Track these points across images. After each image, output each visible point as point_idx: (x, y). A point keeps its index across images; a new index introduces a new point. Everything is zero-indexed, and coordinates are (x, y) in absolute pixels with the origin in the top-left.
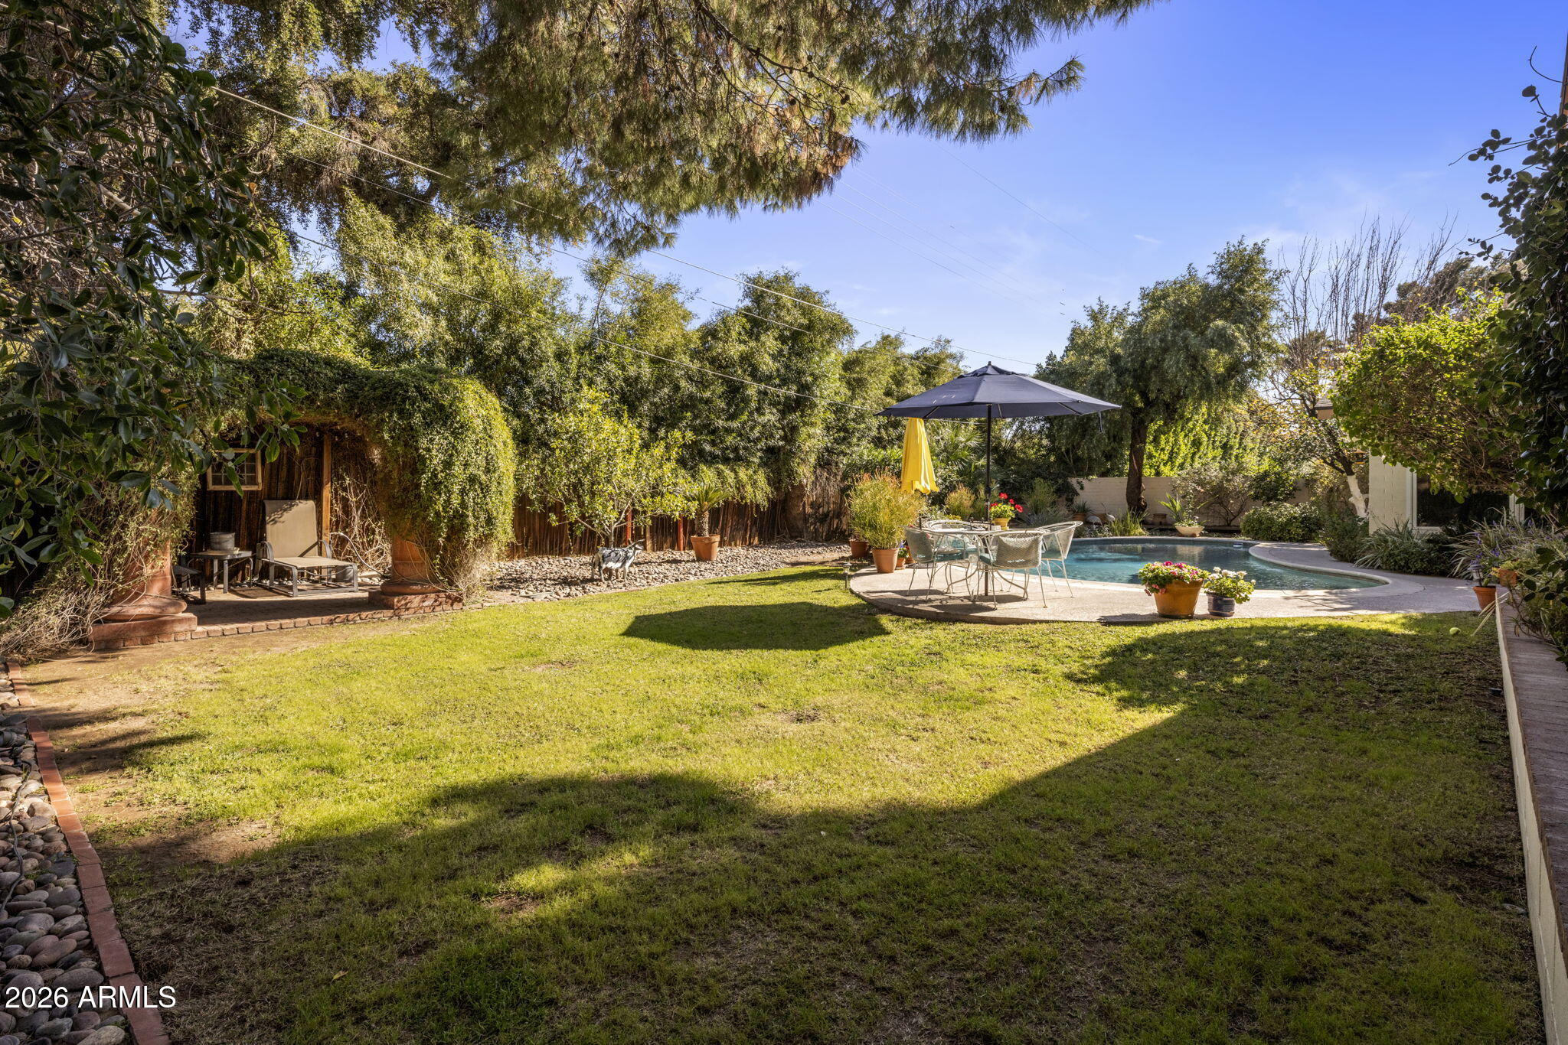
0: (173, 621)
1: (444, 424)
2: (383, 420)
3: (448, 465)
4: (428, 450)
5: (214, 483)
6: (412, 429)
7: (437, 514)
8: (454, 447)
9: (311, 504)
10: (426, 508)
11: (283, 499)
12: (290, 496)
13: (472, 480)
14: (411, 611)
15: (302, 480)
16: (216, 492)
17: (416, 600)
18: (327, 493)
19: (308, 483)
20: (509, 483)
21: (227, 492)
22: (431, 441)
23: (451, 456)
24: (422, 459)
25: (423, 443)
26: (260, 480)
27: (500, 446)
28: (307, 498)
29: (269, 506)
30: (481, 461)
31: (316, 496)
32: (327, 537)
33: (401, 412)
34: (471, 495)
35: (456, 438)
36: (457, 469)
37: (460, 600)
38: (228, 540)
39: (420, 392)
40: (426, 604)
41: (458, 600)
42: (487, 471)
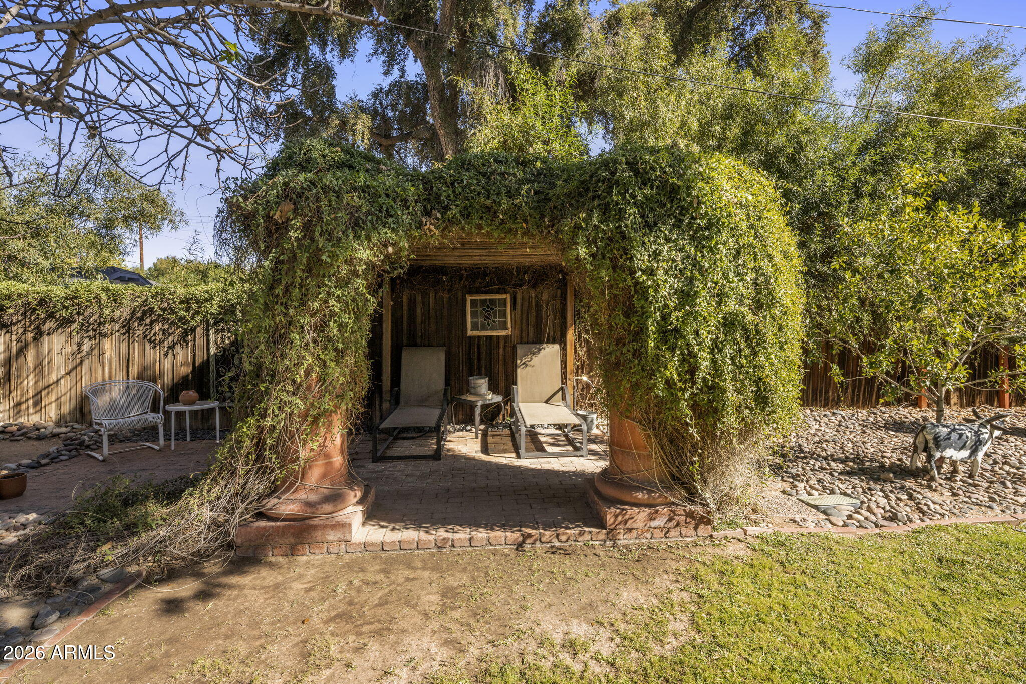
0: (325, 527)
1: (678, 224)
2: (577, 227)
3: (686, 297)
4: (651, 273)
5: (473, 329)
6: (623, 236)
7: (669, 383)
8: (695, 264)
9: (556, 347)
10: (652, 374)
11: (533, 343)
12: (538, 340)
13: (730, 323)
14: (634, 534)
15: (549, 323)
16: (474, 337)
17: (640, 516)
18: (571, 335)
19: (554, 326)
20: (796, 326)
21: (487, 337)
22: (656, 255)
23: (691, 280)
24: (641, 290)
25: (642, 259)
26: (509, 325)
27: (778, 259)
28: (554, 342)
29: (520, 350)
30: (745, 288)
31: (561, 339)
32: (571, 382)
33: (605, 210)
34: (728, 350)
35: (700, 247)
36: (704, 304)
37: (709, 522)
38: (482, 384)
39: (637, 173)
40: (654, 524)
41: (705, 520)
42: (758, 306)
